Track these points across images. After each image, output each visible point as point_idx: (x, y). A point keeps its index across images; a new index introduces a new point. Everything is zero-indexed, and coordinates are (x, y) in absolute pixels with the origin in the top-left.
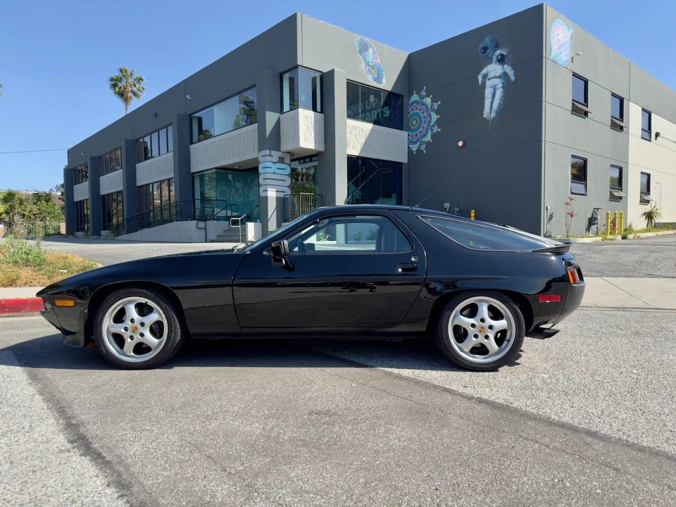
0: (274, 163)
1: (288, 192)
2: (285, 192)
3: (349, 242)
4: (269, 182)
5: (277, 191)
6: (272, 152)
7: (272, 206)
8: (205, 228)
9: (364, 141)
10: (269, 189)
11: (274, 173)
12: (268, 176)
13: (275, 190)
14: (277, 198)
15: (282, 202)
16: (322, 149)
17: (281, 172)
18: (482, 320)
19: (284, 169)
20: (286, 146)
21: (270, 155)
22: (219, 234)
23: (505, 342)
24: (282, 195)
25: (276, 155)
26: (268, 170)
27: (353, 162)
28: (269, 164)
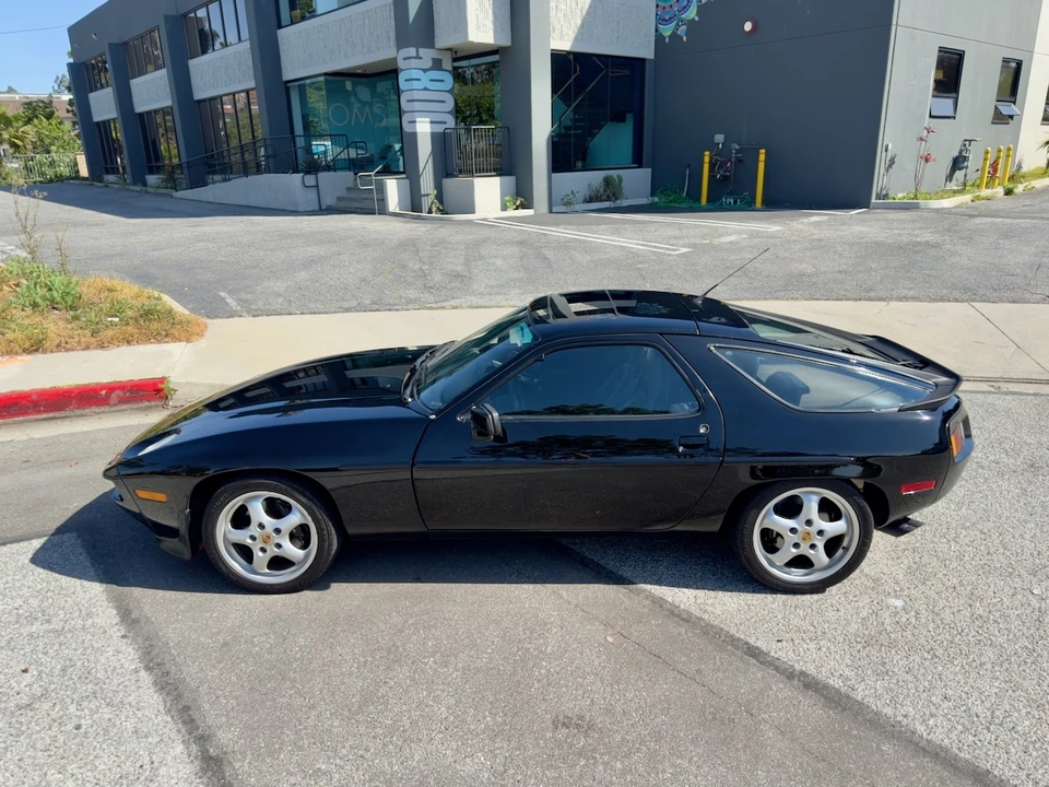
0: (425, 71)
1: (451, 122)
2: (445, 123)
3: (554, 209)
4: (417, 106)
5: (432, 122)
6: (420, 50)
7: (425, 149)
8: (317, 186)
9: (579, 22)
10: (418, 119)
11: (426, 89)
12: (417, 95)
13: (428, 120)
14: (434, 135)
15: (441, 141)
16: (506, 42)
17: (438, 86)
18: (809, 522)
19: (442, 81)
20: (444, 39)
21: (418, 57)
22: (339, 195)
23: (840, 551)
24: (440, 129)
25: (427, 55)
26: (415, 85)
27: (561, 62)
28: (416, 74)
